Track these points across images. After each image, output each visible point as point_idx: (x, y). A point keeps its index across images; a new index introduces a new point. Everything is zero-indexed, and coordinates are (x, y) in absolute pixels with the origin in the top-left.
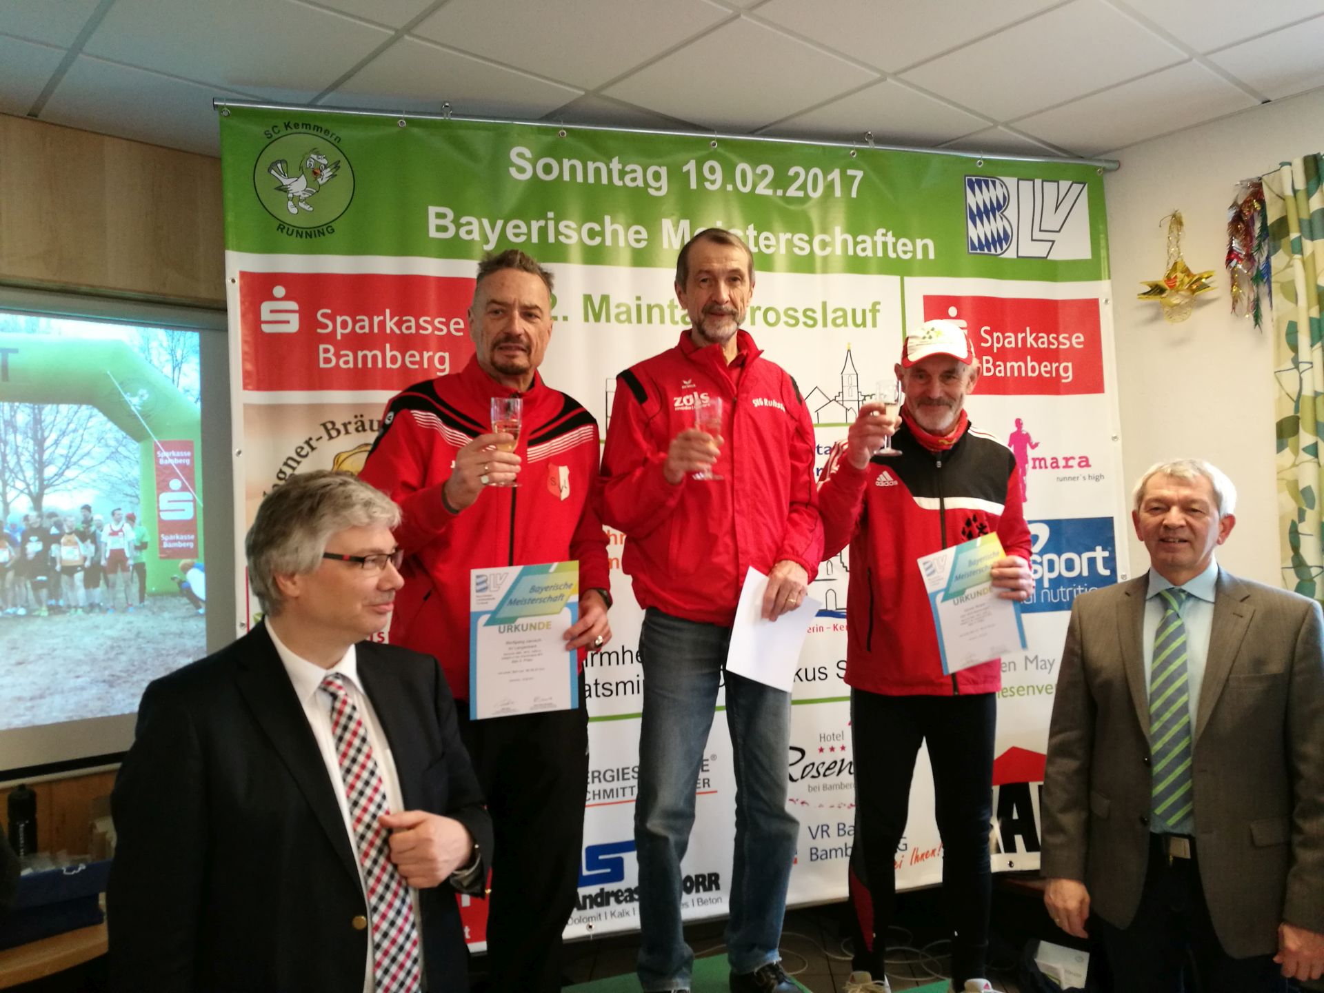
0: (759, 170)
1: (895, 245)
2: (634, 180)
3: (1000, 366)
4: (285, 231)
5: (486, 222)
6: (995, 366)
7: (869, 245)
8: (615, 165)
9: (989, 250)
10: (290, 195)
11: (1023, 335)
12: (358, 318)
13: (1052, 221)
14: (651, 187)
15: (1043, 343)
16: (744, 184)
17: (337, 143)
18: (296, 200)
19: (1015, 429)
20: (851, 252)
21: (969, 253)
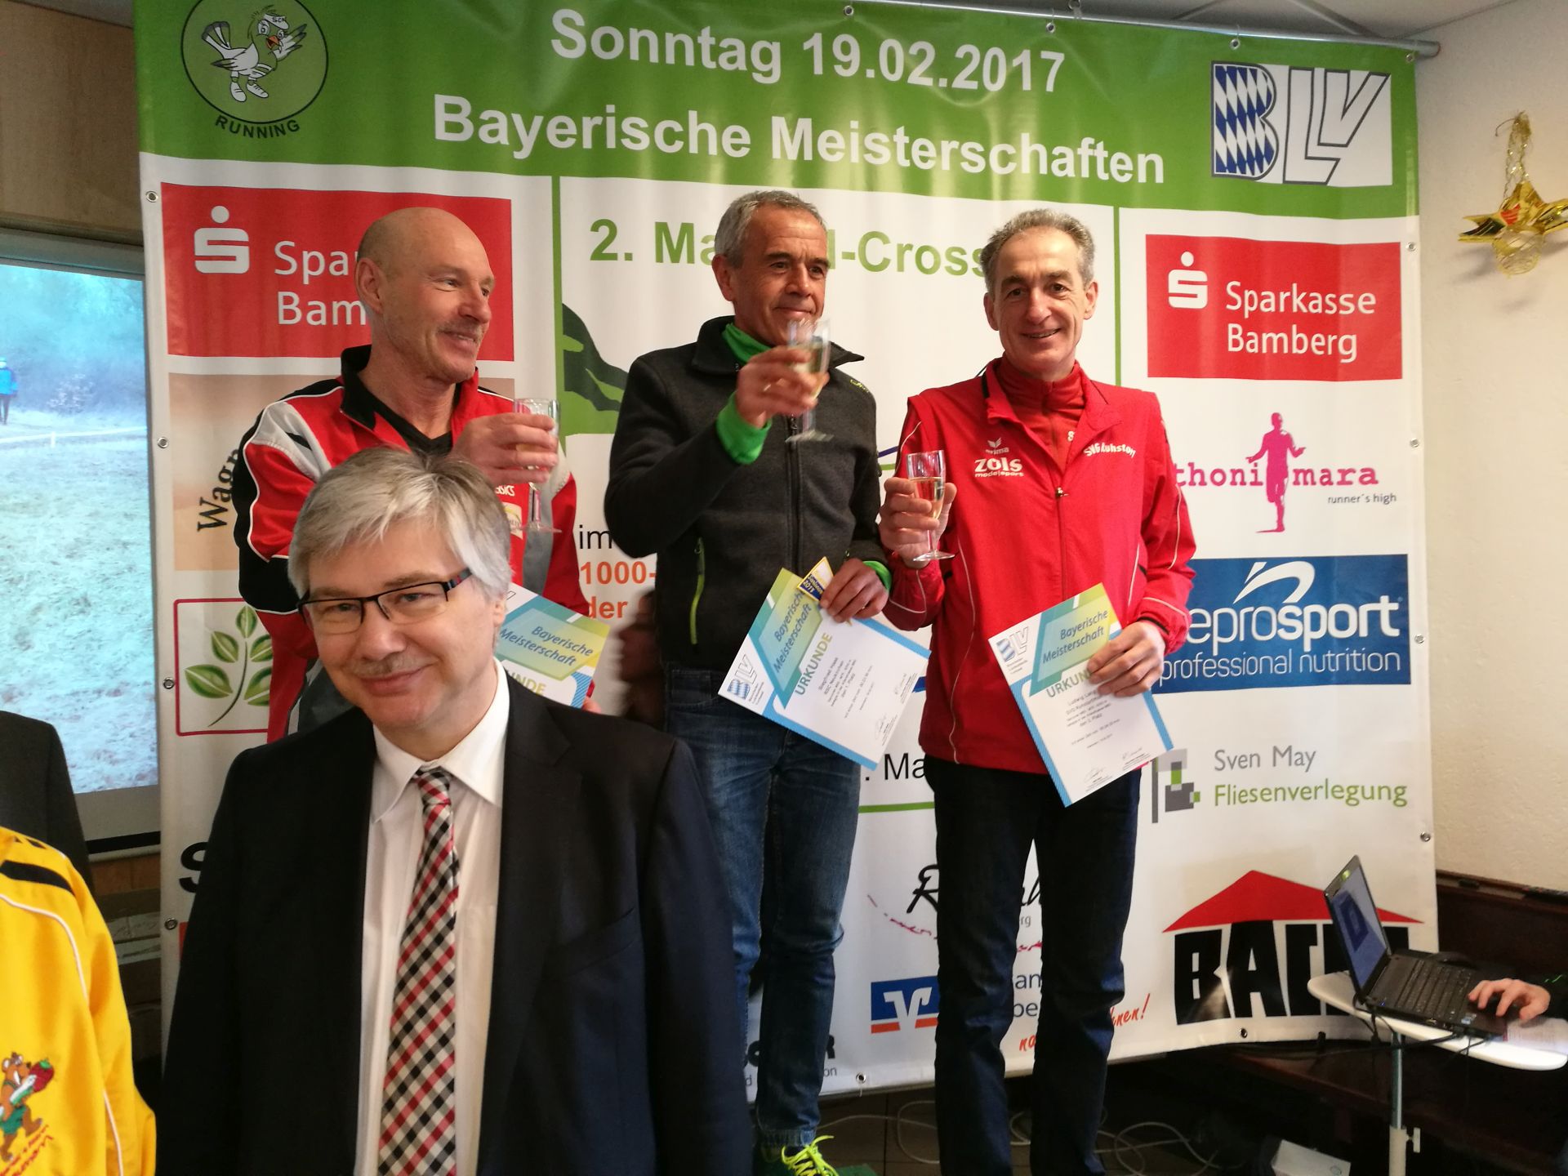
0: (914, 50)
1: (1107, 162)
2: (732, 60)
3: (1252, 338)
4: (227, 126)
5: (518, 119)
6: (1246, 339)
7: (1070, 160)
8: (706, 38)
9: (1243, 171)
10: (235, 74)
11: (1288, 294)
13: (1336, 130)
14: (758, 71)
16: (892, 70)
18: (243, 81)
19: (1270, 428)
20: (1043, 170)
21: (1214, 175)
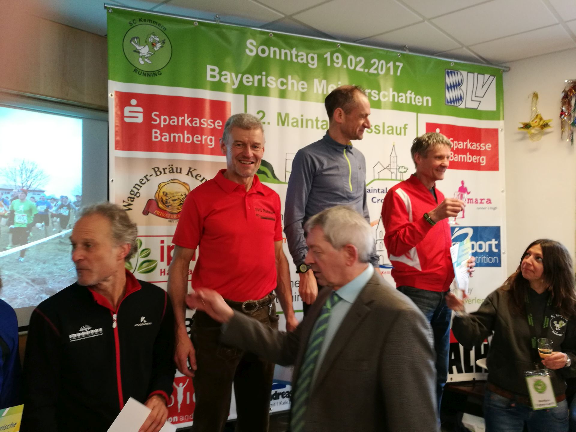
0: (358, 59)
1: (415, 98)
2: (302, 59)
4: (138, 72)
5: (233, 75)
6: (455, 157)
7: (404, 98)
8: (294, 51)
9: (454, 104)
11: (466, 143)
12: (172, 117)
13: (480, 93)
14: (310, 64)
15: (474, 147)
16: (351, 66)
17: (164, 30)
18: (143, 57)
19: (461, 185)
20: (396, 101)
21: (446, 105)
